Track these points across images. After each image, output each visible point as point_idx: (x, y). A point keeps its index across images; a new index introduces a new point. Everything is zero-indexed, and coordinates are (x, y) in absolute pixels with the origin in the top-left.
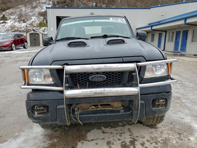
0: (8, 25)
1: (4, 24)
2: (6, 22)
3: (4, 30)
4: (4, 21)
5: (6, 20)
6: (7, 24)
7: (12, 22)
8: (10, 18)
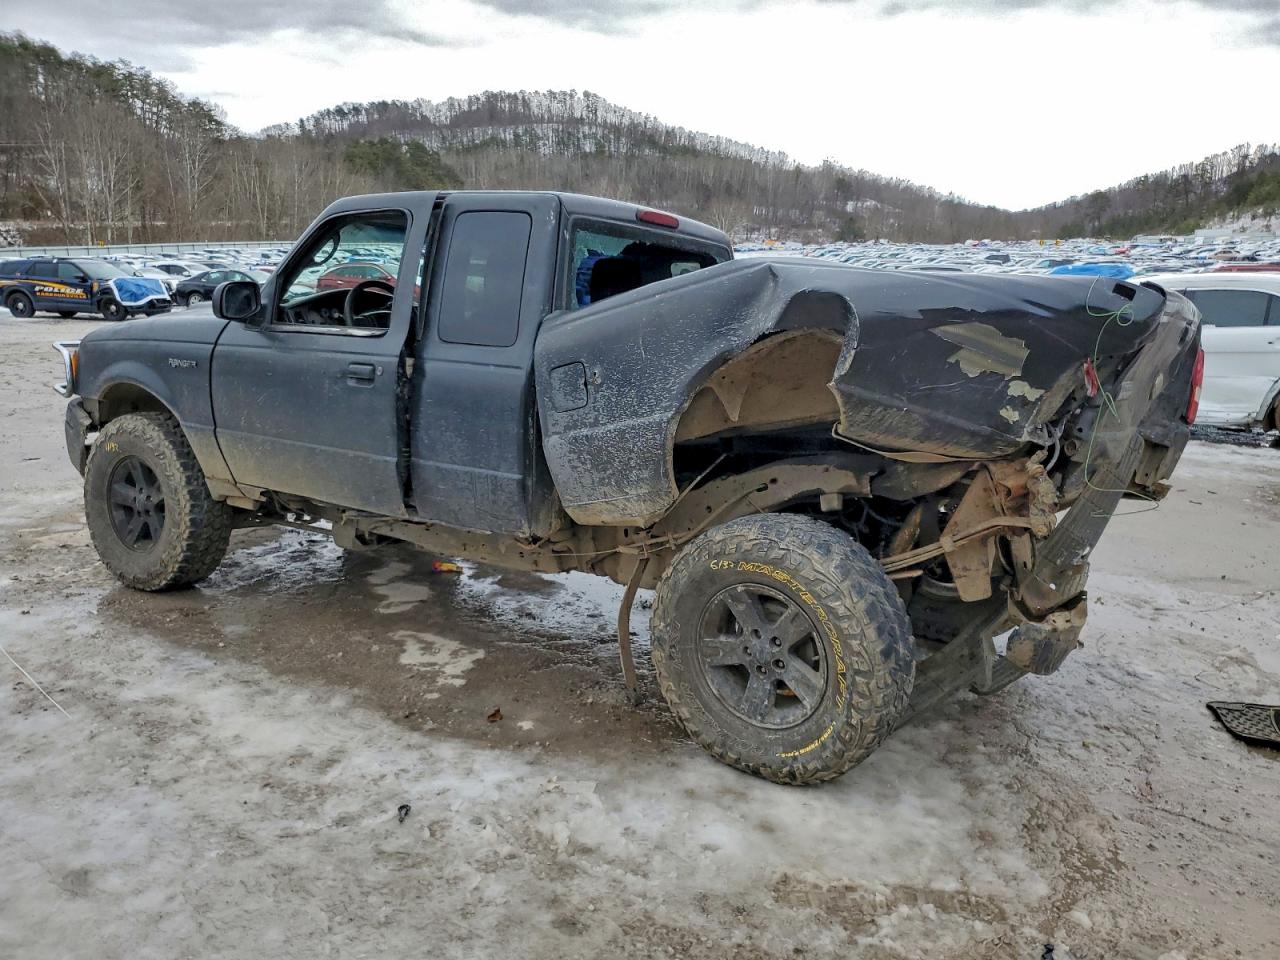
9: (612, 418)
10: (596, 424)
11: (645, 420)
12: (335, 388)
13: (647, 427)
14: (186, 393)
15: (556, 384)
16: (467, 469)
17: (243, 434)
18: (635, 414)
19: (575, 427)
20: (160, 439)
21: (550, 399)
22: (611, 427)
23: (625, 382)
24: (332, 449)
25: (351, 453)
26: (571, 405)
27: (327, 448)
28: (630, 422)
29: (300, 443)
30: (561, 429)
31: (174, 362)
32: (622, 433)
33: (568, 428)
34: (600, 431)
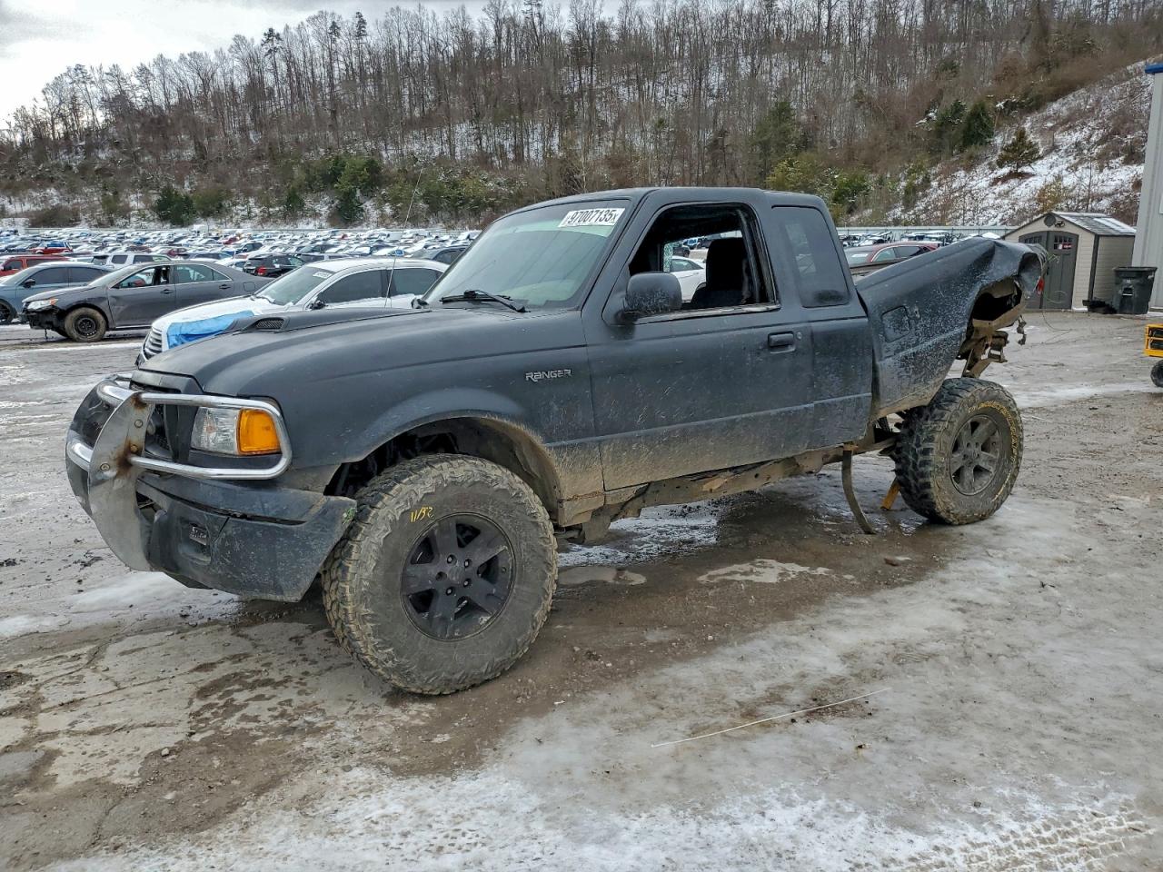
0: (1032, 185)
1: (1013, 182)
2: (1026, 169)
3: (999, 217)
4: (1018, 167)
5: (1032, 157)
6: (1028, 181)
7: (1056, 170)
8: (1054, 148)
9: (928, 337)
10: (917, 343)
11: (950, 334)
12: (758, 359)
13: (951, 338)
14: (556, 408)
15: (887, 323)
16: (841, 399)
17: (642, 431)
18: (943, 332)
19: (903, 350)
20: (507, 476)
21: (884, 335)
22: (930, 343)
23: (934, 314)
24: (752, 415)
25: (773, 412)
26: (899, 335)
27: (747, 415)
28: (943, 337)
29: (716, 420)
30: (892, 353)
31: (536, 377)
32: (937, 345)
33: (897, 351)
34: (919, 347)
